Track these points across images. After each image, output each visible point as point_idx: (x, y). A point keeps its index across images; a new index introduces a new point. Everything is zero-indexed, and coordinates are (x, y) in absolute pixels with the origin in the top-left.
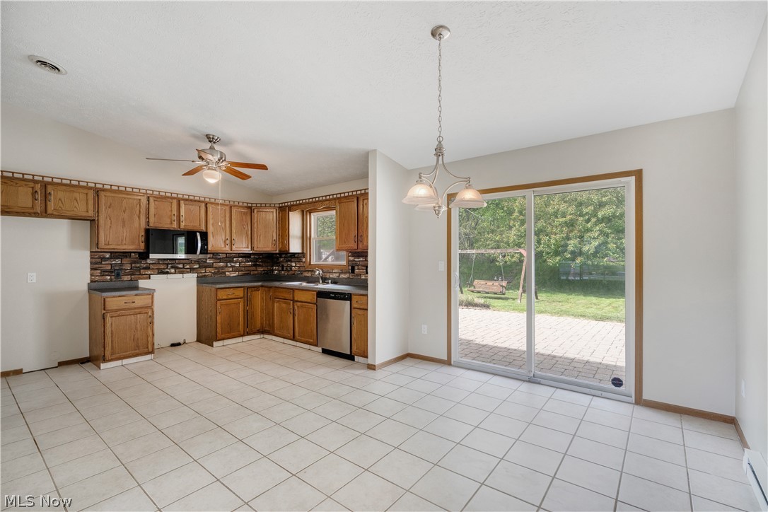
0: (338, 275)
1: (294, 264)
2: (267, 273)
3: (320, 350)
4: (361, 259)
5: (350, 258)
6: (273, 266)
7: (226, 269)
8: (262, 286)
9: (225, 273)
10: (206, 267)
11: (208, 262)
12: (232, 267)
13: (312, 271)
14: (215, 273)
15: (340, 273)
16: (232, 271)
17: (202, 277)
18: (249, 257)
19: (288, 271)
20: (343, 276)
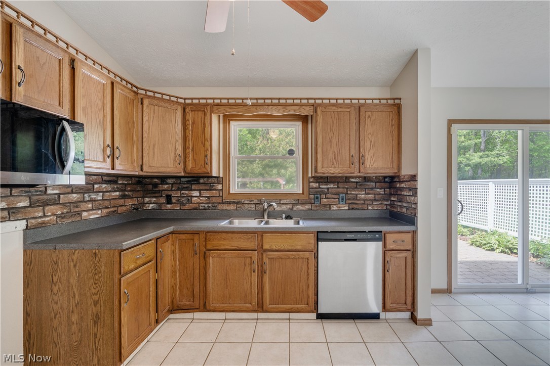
0: (290, 206)
1: (196, 193)
2: (137, 209)
3: (314, 315)
4: (332, 186)
5: (311, 184)
6: (143, 197)
7: (84, 206)
8: (172, 233)
9: (79, 214)
10: (45, 204)
11: (49, 192)
12: (92, 201)
13: (238, 203)
14: (62, 216)
15: (293, 204)
16: (93, 209)
17: (36, 227)
18: (115, 182)
19: (183, 204)
20: (300, 207)
